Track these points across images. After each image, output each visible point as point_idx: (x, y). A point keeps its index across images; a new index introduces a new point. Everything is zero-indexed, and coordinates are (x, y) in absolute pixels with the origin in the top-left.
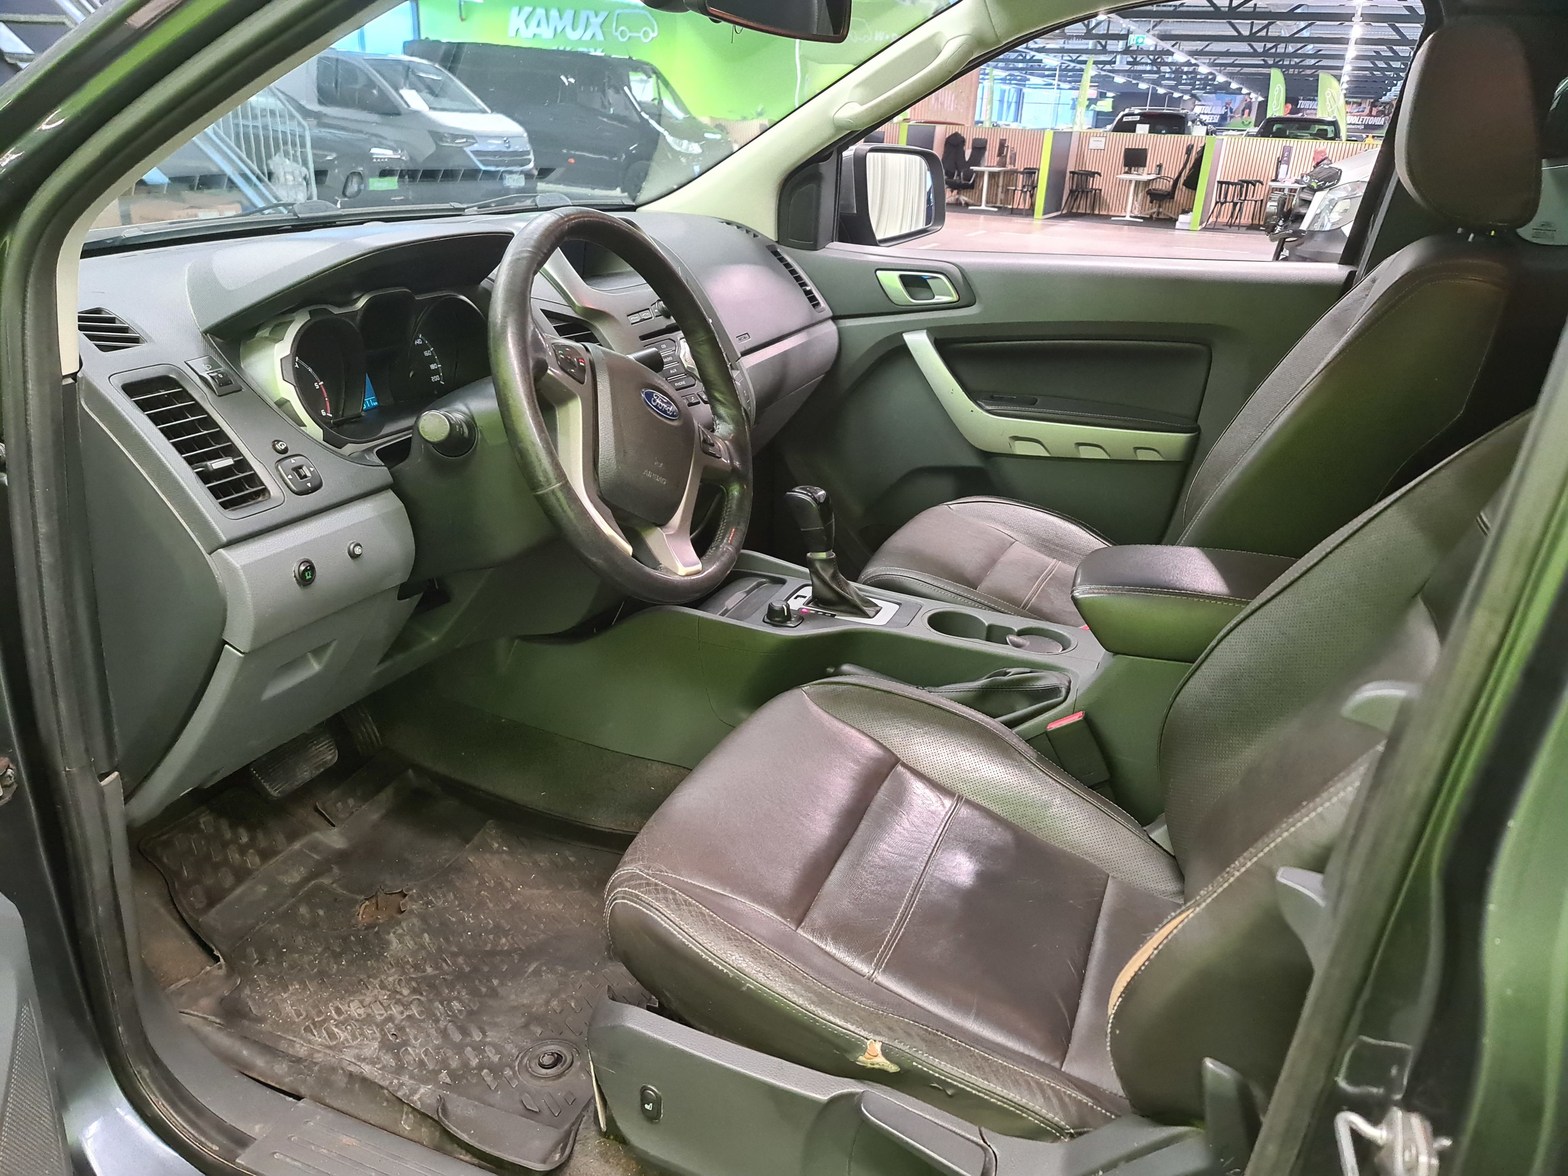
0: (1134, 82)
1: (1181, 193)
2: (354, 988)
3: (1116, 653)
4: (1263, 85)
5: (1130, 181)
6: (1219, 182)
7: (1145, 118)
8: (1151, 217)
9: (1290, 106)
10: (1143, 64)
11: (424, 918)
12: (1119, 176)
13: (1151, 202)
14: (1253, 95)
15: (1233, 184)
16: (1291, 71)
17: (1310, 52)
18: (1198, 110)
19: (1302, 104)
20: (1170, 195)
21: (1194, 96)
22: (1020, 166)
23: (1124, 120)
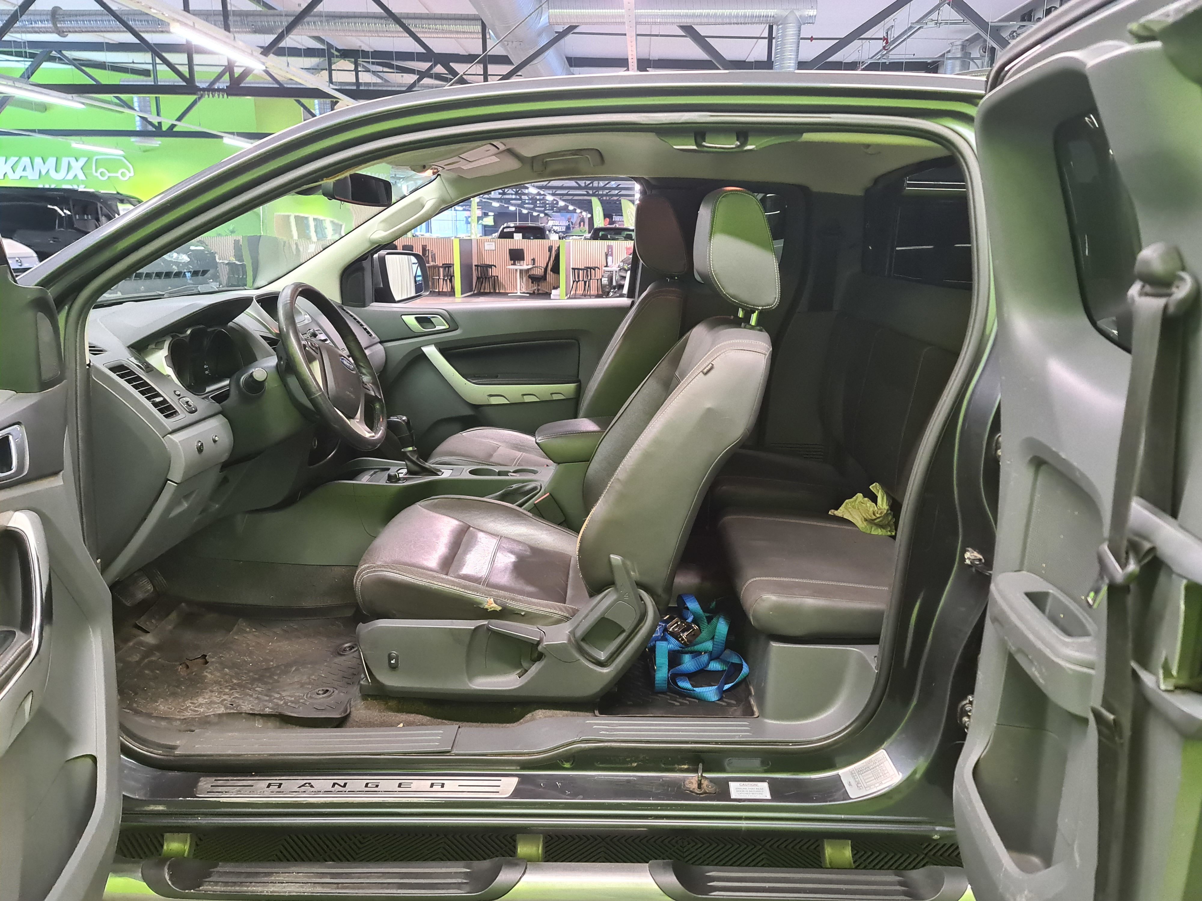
0: (506, 205)
1: (550, 276)
2: (197, 695)
3: (559, 463)
4: (589, 208)
5: (516, 270)
6: (573, 269)
7: (518, 229)
8: (534, 292)
9: (608, 220)
10: (509, 194)
11: (221, 663)
12: (508, 267)
13: (533, 283)
14: (584, 214)
15: (581, 269)
16: (604, 198)
17: (614, 186)
18: (550, 223)
19: (616, 218)
20: (544, 278)
21: (546, 214)
22: (439, 262)
23: (505, 230)
